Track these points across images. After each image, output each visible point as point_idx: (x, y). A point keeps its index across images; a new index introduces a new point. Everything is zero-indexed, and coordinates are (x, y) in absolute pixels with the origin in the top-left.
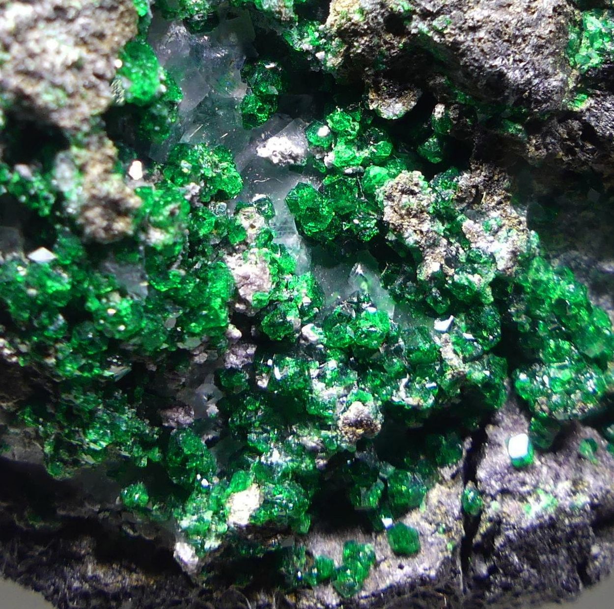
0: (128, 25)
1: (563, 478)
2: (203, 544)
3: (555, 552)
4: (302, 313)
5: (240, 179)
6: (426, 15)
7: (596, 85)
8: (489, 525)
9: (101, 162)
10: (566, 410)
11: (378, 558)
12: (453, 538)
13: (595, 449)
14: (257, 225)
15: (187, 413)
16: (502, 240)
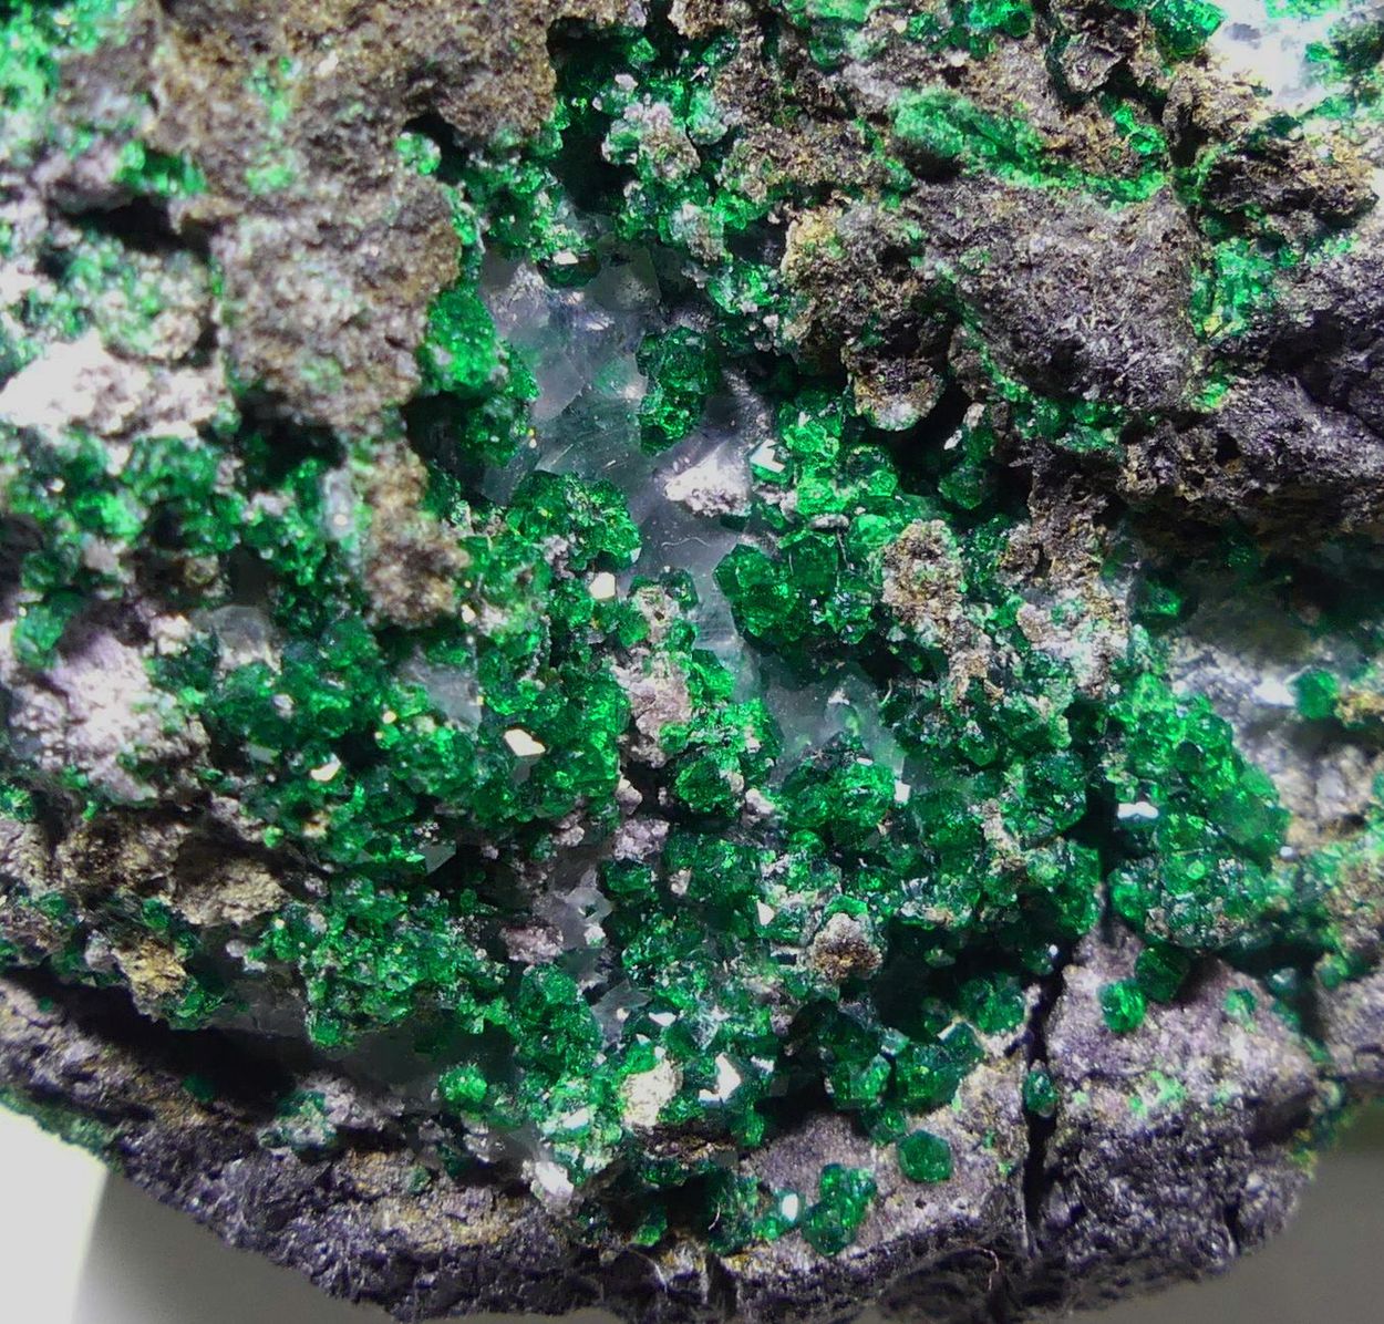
0: (444, 259)
1: (1197, 1053)
2: (580, 1162)
3: (1187, 1181)
4: (746, 764)
5: (636, 535)
6: (948, 246)
7: (1240, 367)
8: (1069, 1131)
9: (401, 487)
10: (1197, 930)
11: (882, 1191)
12: (1010, 1156)
13: (1251, 1009)
14: (667, 614)
15: (551, 938)
16: (1083, 639)
